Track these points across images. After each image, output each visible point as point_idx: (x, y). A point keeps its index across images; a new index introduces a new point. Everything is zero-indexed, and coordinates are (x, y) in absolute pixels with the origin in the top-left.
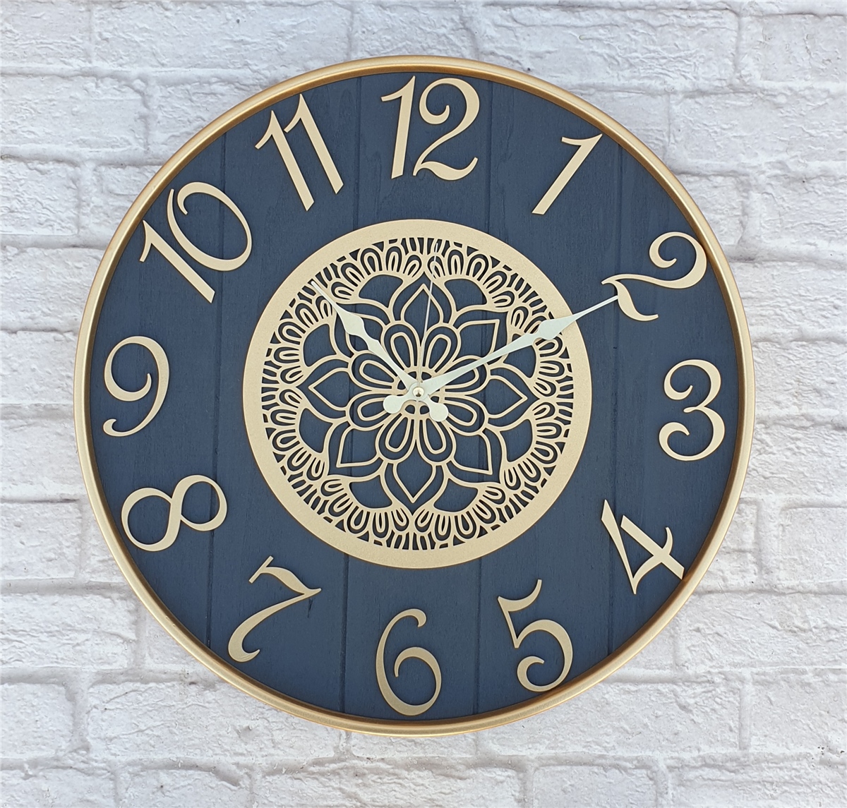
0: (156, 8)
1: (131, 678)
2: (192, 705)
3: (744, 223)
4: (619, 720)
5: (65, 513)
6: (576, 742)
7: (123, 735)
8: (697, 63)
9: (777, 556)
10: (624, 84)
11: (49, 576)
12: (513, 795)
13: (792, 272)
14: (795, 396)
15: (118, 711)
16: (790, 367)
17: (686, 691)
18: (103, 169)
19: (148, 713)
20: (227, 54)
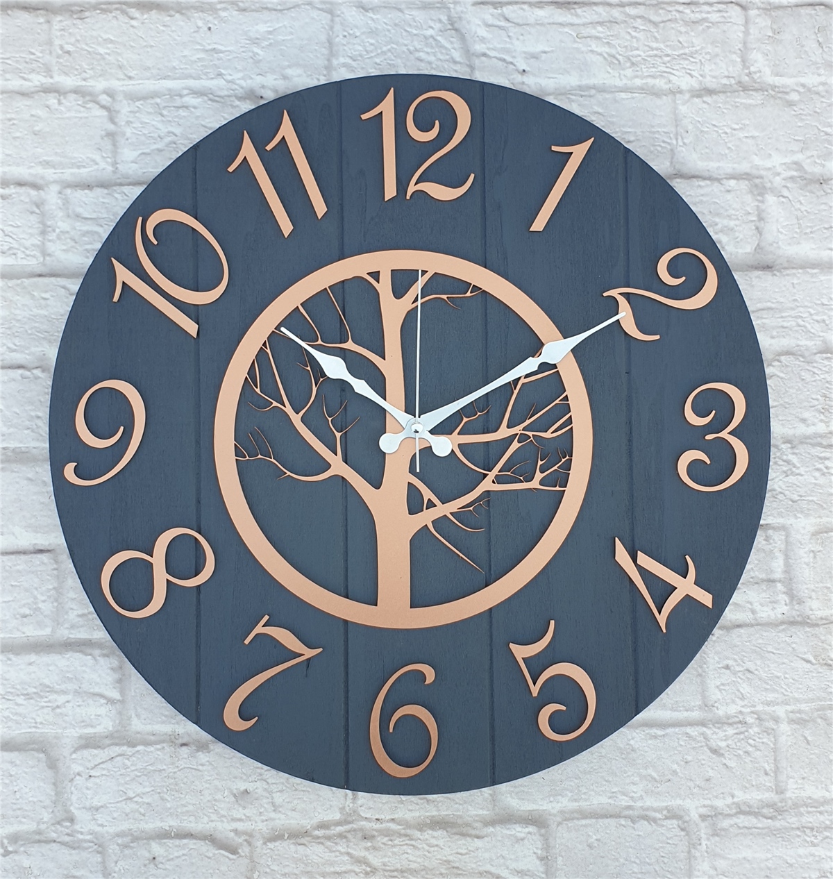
0: (121, 17)
1: (117, 741)
2: (184, 768)
3: (760, 229)
4: (646, 768)
5: (39, 565)
6: (601, 793)
7: (111, 803)
8: (703, 60)
9: (809, 585)
10: (626, 84)
11: (24, 633)
12: (535, 853)
13: (814, 280)
14: (823, 413)
15: (104, 778)
16: (815, 381)
17: (717, 734)
18: (69, 191)
19: (137, 778)
20: (199, 64)
